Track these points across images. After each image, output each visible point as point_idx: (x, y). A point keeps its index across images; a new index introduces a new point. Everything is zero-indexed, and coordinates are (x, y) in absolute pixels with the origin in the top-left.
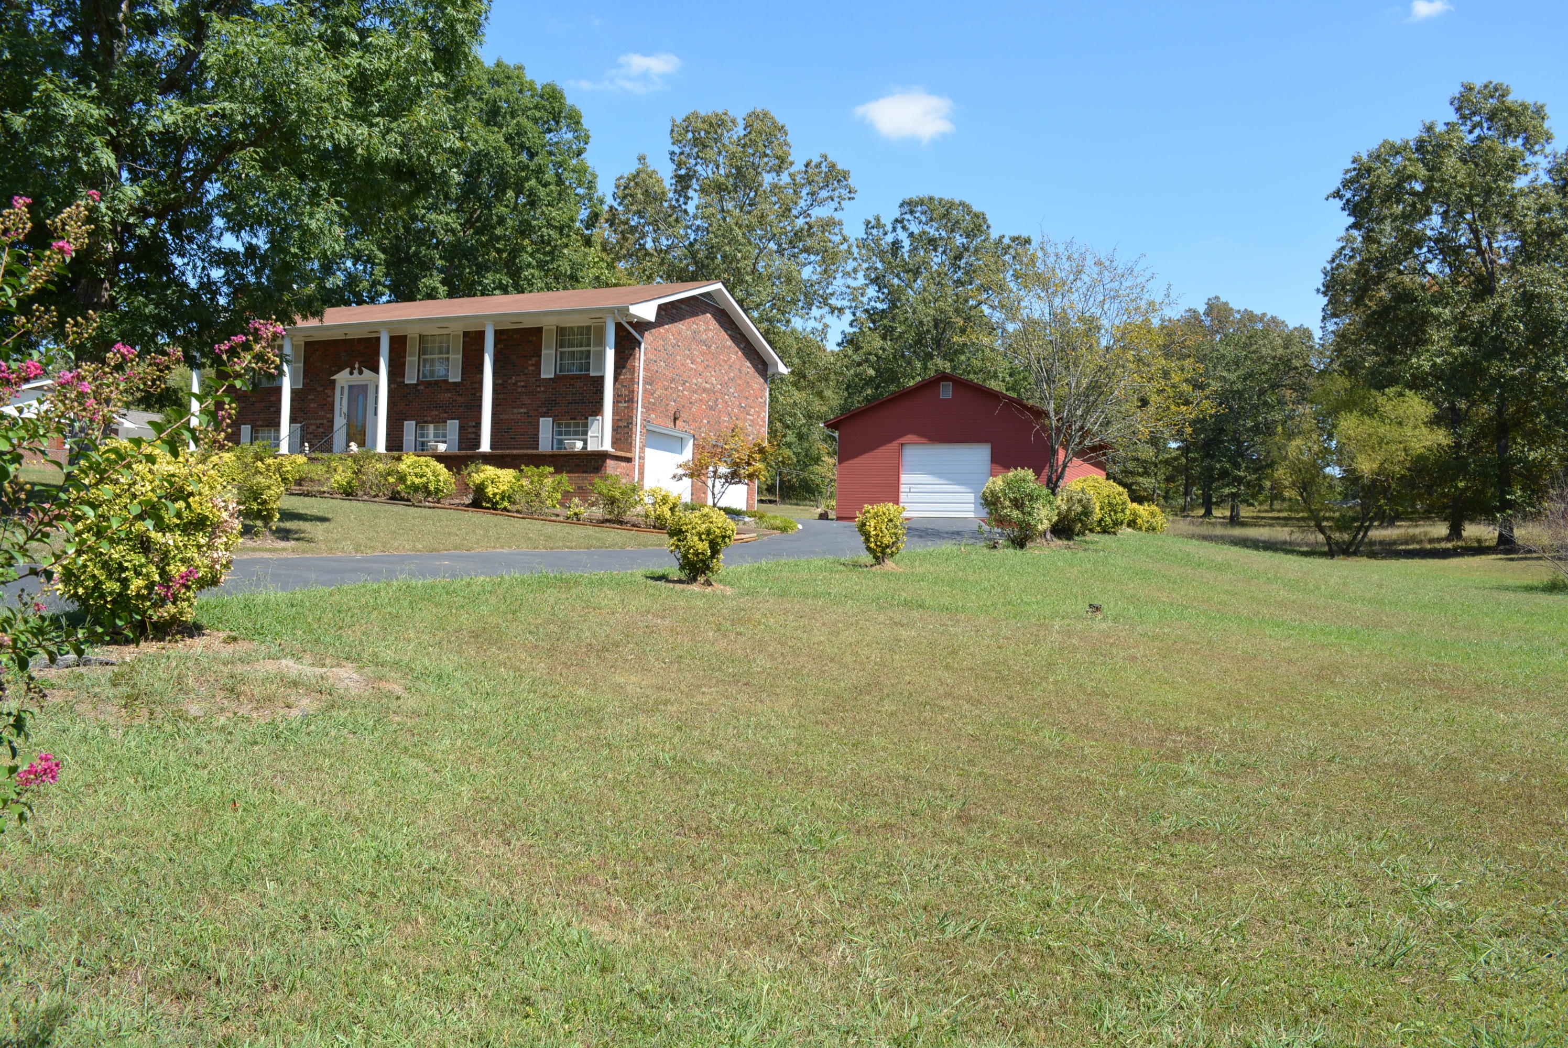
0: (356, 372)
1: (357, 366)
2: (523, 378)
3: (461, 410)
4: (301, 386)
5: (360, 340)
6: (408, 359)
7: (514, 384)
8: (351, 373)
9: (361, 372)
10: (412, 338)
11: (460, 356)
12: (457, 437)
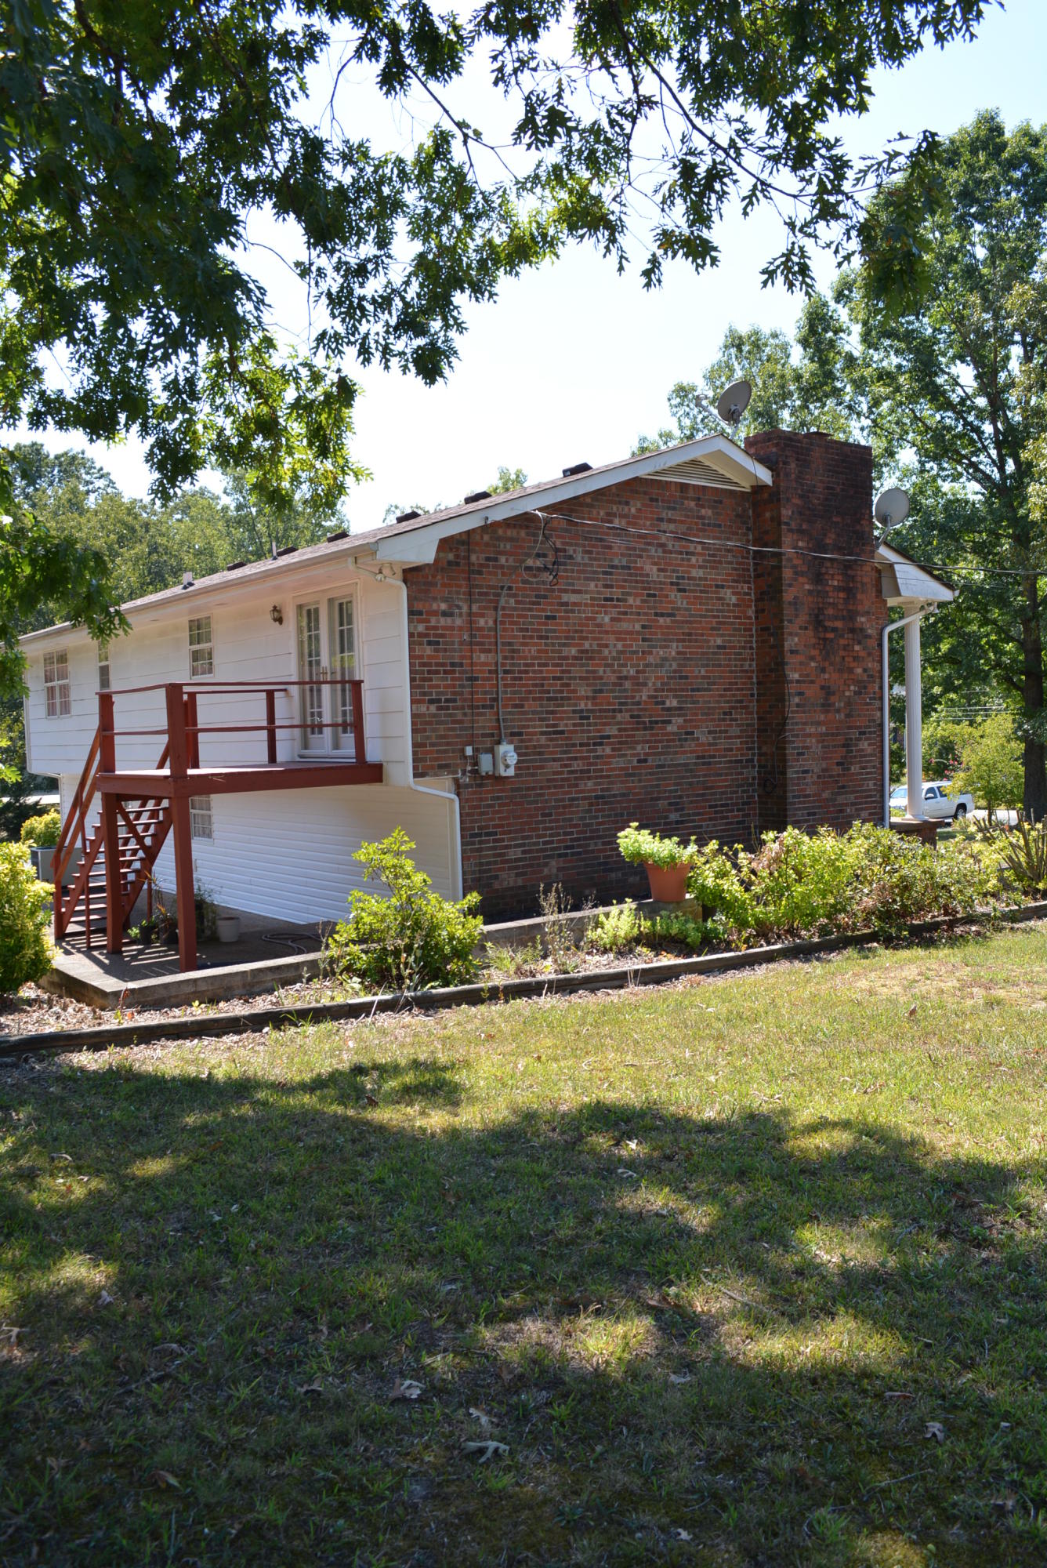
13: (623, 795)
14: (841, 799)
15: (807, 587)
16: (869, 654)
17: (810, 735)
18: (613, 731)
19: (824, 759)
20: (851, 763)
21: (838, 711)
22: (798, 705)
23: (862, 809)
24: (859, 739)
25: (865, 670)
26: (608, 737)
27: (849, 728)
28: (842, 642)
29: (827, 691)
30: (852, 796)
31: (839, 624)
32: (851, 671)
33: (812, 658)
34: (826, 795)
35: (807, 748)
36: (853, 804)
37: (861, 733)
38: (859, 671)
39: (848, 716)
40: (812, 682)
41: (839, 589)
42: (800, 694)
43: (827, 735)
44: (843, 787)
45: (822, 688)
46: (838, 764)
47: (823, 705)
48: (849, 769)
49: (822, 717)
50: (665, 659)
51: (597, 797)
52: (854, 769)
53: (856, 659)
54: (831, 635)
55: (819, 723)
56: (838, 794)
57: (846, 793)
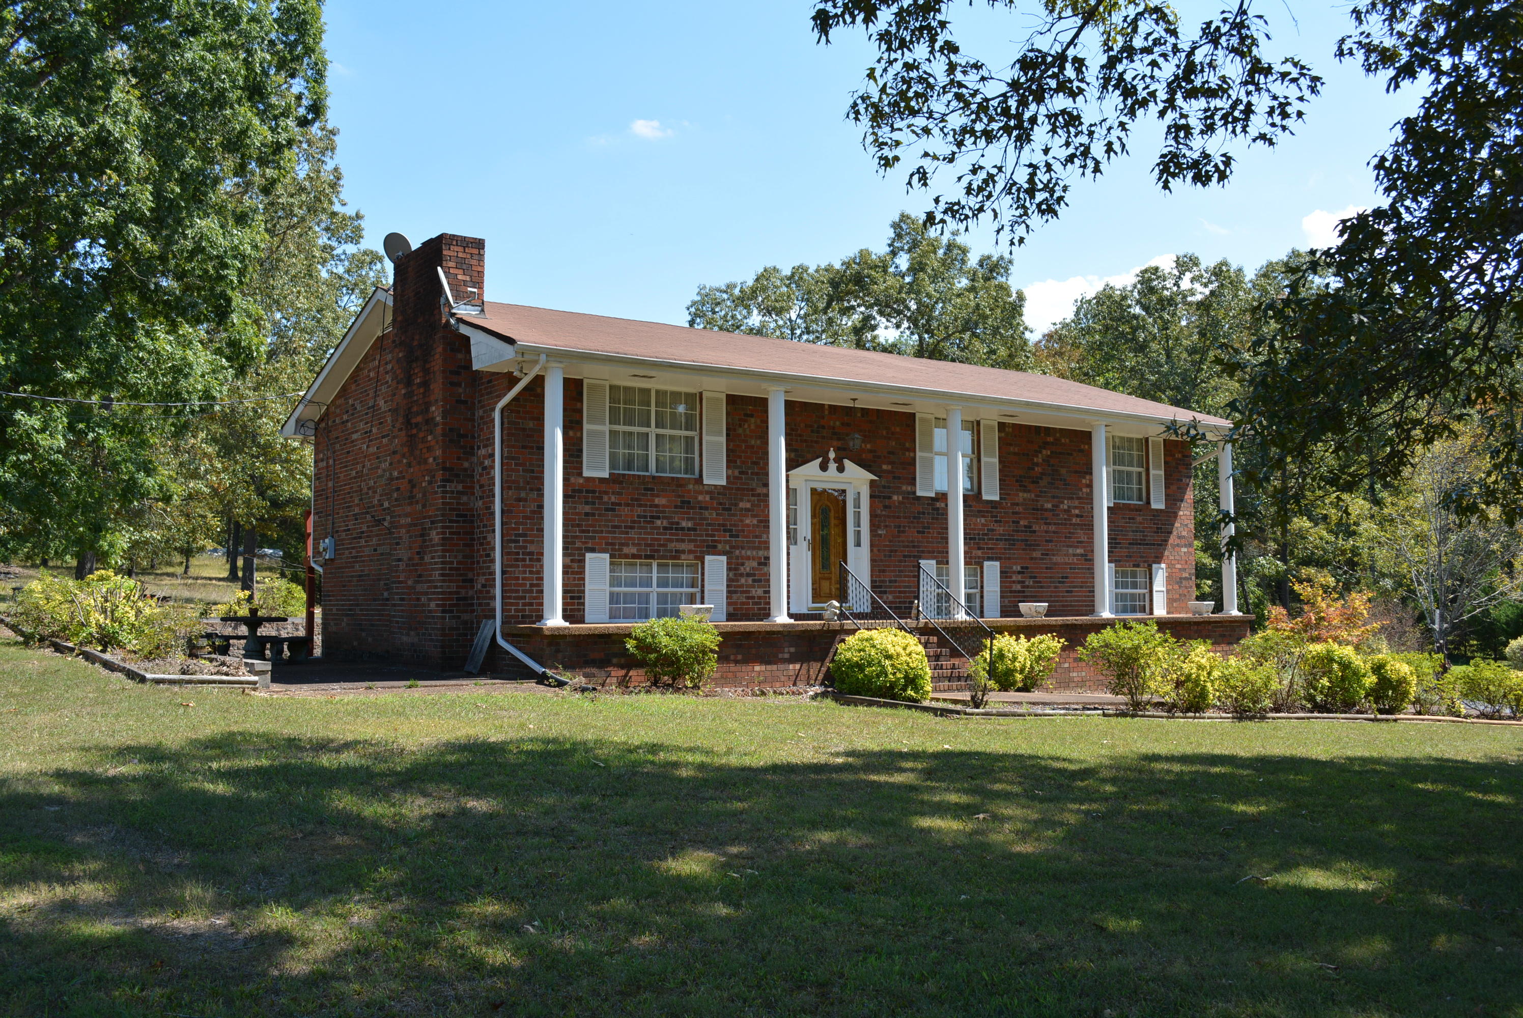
0: (833, 466)
1: (832, 455)
2: (1076, 503)
3: (1001, 545)
4: (724, 483)
5: (833, 408)
6: (918, 454)
7: (1068, 511)
8: (824, 467)
9: (841, 469)
10: (923, 420)
11: (996, 460)
12: (998, 589)
13: (368, 575)
14: (420, 588)
15: (403, 392)
16: (437, 442)
17: (402, 526)
18: (365, 529)
19: (410, 548)
20: (425, 553)
21: (417, 502)
22: (396, 500)
23: (430, 600)
24: (430, 529)
25: (435, 459)
26: (363, 532)
27: (425, 518)
28: (421, 435)
29: (412, 484)
30: (426, 585)
31: (419, 419)
32: (425, 461)
33: (404, 456)
34: (410, 583)
35: (400, 538)
36: (427, 593)
37: (433, 522)
38: (431, 460)
39: (424, 506)
40: (403, 477)
41: (420, 385)
42: (398, 489)
43: (410, 525)
44: (420, 576)
45: (410, 481)
46: (418, 553)
47: (410, 498)
48: (422, 559)
49: (408, 509)
50: (384, 471)
51: (360, 576)
52: (427, 559)
53: (429, 449)
54: (414, 431)
55: (407, 515)
56: (418, 582)
57: (422, 582)
